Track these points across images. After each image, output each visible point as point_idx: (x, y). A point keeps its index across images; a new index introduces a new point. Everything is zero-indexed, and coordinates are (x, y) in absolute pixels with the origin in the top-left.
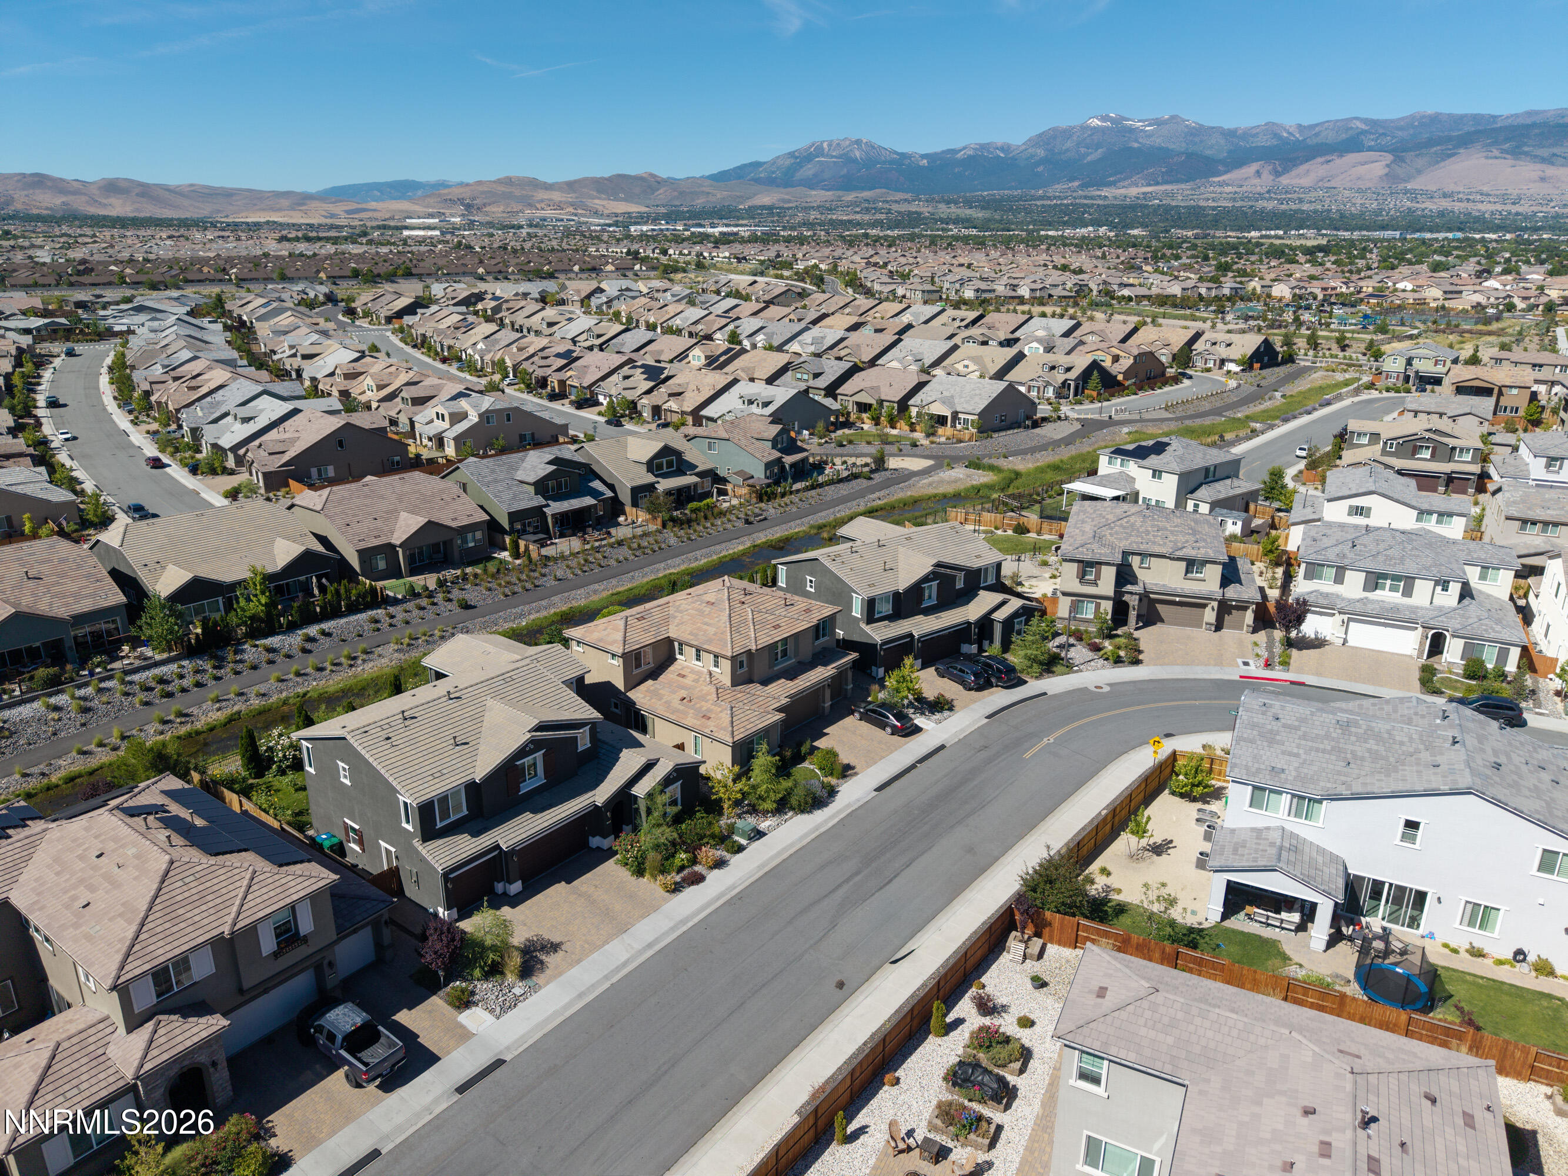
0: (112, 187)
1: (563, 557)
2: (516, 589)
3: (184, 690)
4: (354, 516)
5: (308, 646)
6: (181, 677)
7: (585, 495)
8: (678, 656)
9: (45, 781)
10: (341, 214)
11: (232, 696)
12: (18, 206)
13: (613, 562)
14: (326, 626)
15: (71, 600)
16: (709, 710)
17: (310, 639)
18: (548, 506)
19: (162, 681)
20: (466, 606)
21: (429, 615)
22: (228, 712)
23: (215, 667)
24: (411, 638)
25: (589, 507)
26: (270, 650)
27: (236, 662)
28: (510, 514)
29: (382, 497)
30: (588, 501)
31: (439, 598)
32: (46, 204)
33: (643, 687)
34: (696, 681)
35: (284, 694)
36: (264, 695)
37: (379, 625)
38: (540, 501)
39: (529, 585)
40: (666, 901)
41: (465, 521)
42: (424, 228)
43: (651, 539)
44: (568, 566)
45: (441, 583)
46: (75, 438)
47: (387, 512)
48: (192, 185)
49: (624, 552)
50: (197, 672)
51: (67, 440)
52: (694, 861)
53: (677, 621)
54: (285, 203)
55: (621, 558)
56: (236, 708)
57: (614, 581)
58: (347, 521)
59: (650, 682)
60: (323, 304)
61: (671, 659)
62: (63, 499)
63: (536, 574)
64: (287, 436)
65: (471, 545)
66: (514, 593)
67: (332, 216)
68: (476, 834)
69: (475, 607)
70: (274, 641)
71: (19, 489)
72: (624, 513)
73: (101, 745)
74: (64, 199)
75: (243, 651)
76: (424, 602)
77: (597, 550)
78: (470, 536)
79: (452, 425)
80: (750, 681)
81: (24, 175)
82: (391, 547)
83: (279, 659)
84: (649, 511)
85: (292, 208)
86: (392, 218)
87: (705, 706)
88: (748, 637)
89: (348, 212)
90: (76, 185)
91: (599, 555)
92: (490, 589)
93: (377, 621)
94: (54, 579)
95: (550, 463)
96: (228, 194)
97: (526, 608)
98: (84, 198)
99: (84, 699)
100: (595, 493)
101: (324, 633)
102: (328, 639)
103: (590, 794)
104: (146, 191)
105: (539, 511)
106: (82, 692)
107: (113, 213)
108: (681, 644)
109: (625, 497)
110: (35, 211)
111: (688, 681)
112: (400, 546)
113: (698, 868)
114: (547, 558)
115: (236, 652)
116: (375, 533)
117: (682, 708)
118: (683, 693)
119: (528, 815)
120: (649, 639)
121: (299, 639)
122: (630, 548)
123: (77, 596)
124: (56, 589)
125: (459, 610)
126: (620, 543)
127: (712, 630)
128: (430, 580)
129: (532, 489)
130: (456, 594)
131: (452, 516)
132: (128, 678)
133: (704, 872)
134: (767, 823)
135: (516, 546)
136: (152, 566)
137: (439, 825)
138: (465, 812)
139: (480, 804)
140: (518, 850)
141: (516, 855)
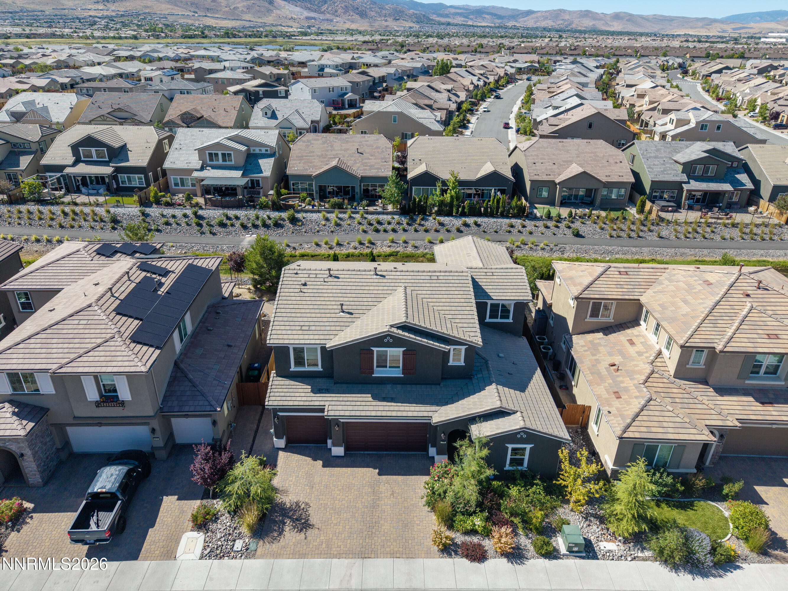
0: (617, 17)
1: (677, 223)
2: (622, 234)
3: (385, 231)
4: (542, 159)
5: (463, 228)
6: (389, 223)
7: (726, 182)
8: (642, 322)
9: (293, 252)
10: (730, 31)
11: (401, 242)
12: (574, 26)
13: (718, 238)
14: (479, 220)
15: (368, 168)
16: (626, 390)
17: (466, 225)
18: (688, 183)
19: (379, 223)
20: (577, 235)
21: (548, 233)
22: (393, 250)
23: (408, 224)
24: (522, 243)
25: (725, 192)
26: (441, 224)
27: (420, 225)
28: (652, 182)
29: (568, 151)
30: (727, 187)
31: (562, 225)
32: (585, 25)
33: (590, 337)
34: (640, 354)
35: (426, 251)
36: (416, 247)
37: (512, 229)
38: (684, 178)
39: (633, 234)
40: (428, 555)
41: (615, 179)
42: (775, 38)
43: (767, 230)
44: (676, 230)
45: (570, 215)
46: (489, 111)
47: (564, 161)
48: (655, 15)
49: (736, 233)
50: (398, 223)
51: (485, 111)
52: (488, 534)
53: (660, 288)
54: (700, 24)
55: (728, 236)
56: (398, 249)
57: (706, 251)
58: (536, 161)
59: (600, 335)
60: (676, 68)
61: (635, 322)
62: (437, 129)
63: (645, 229)
64: (567, 117)
65: (613, 197)
66: (619, 237)
67: (724, 31)
68: (316, 390)
69: (583, 237)
70: (445, 220)
71: (421, 121)
72: (757, 204)
73: (326, 243)
74: (594, 23)
75: (427, 220)
76: (551, 224)
77: (709, 225)
78: (615, 191)
79: (676, 128)
80: (705, 382)
81: (581, 11)
82: (553, 183)
83: (443, 230)
84: (779, 207)
85: (702, 27)
86: (760, 33)
87: (627, 383)
88: (722, 333)
89: (734, 29)
90: (602, 16)
91: (708, 230)
92: (602, 229)
93: (512, 226)
94: (368, 155)
95: (705, 152)
96: (671, 19)
97: (617, 249)
98: (602, 22)
99: (341, 219)
100: (736, 183)
101: (476, 224)
102: (476, 228)
103: (434, 408)
104: (631, 18)
105: (678, 185)
106: (341, 216)
107: (612, 29)
108: (647, 312)
109: (766, 192)
110: (579, 28)
111: (632, 350)
112: (559, 183)
113: (488, 544)
114: (662, 220)
115: (423, 219)
116: (548, 173)
117: (604, 372)
118: (617, 360)
119: (368, 397)
120: (615, 293)
121: (461, 222)
122: (741, 231)
123: (372, 167)
124: (366, 161)
125: (572, 236)
126: (734, 225)
127: (685, 309)
128: (564, 212)
129: (681, 168)
130: (577, 225)
131: (607, 174)
132: (366, 216)
133: (491, 553)
134: (611, 546)
135: (643, 205)
136: (417, 161)
137: (293, 368)
138: (319, 368)
139: (332, 368)
140: (343, 422)
141: (341, 425)
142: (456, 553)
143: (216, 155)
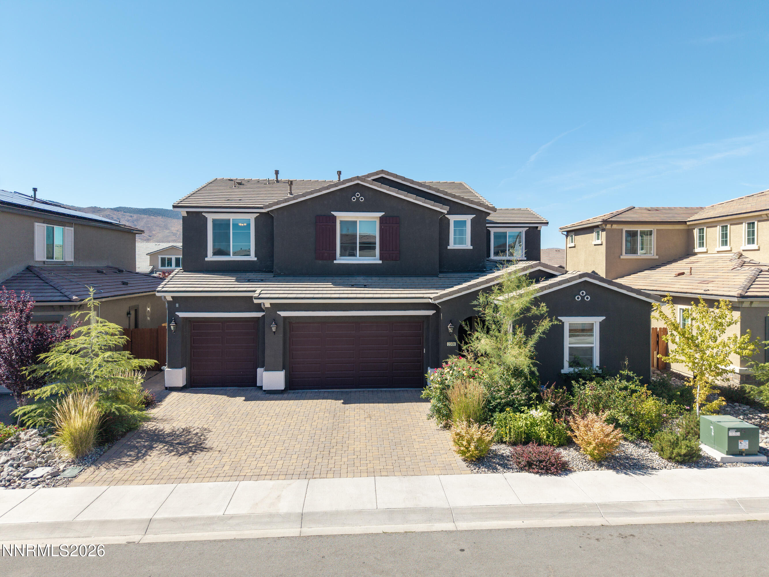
8: (697, 250)
61: (687, 256)
103: (432, 291)
108: (701, 230)
119: (327, 285)
137: (210, 257)
138: (252, 257)
139: (271, 255)
140: (285, 318)
141: (281, 323)
142: (505, 466)
143: (170, 260)
